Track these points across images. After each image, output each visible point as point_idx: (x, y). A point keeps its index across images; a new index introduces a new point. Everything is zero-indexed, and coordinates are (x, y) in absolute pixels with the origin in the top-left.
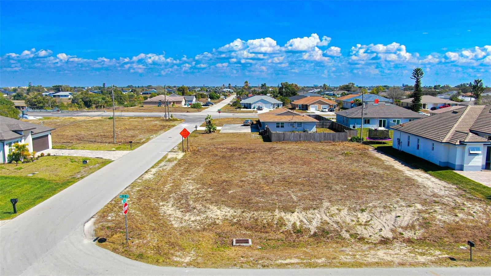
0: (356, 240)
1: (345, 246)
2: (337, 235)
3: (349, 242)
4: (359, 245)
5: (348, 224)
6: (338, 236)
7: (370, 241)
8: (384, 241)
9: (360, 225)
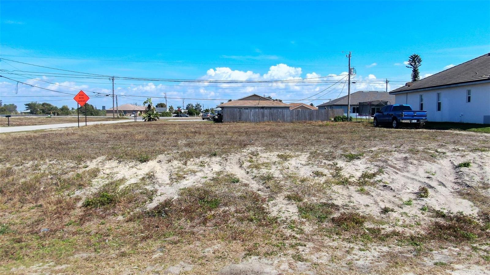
0: (326, 224)
1: (264, 250)
2: (249, 209)
3: (288, 232)
4: (335, 244)
5: (303, 181)
6: (251, 213)
7: (388, 229)
8: (449, 228)
9: (345, 182)
